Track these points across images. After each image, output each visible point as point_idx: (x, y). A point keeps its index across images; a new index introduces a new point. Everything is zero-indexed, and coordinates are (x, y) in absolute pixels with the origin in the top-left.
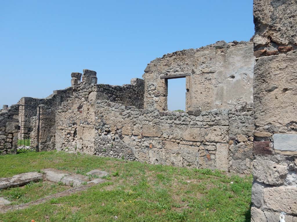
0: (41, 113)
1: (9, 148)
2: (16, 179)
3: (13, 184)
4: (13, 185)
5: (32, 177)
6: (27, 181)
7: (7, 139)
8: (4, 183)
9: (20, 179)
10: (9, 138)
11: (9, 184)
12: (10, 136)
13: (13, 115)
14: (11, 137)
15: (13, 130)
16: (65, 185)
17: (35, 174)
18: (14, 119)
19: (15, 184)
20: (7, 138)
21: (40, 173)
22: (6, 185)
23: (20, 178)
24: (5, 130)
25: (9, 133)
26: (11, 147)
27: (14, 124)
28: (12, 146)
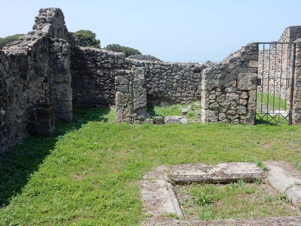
0: (297, 54)
1: (243, 114)
2: (218, 170)
3: (211, 177)
4: (210, 179)
5: (243, 172)
6: (234, 177)
7: (239, 100)
8: (200, 173)
9: (224, 171)
10: (242, 99)
11: (205, 176)
12: (244, 95)
13: (248, 61)
14: (246, 97)
15: (249, 86)
16: (291, 202)
17: (250, 168)
18: (250, 67)
19: (215, 178)
20: (240, 98)
21: (259, 168)
22: (201, 177)
23: (225, 169)
24: (237, 85)
25: (243, 91)
26: (245, 112)
27: (250, 76)
28: (247, 111)
